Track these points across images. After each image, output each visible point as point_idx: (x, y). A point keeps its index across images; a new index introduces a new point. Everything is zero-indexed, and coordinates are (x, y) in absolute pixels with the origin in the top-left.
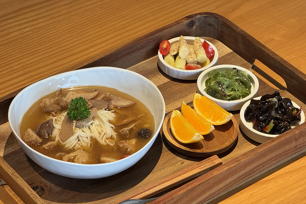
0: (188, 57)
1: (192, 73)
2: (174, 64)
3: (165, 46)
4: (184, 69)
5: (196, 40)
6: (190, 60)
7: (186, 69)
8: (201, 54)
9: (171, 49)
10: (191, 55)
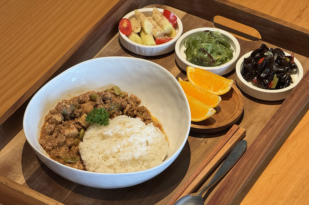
0: (155, 31)
1: (166, 46)
2: (142, 41)
3: (125, 25)
4: (155, 45)
5: (154, 10)
6: (158, 33)
7: (157, 45)
8: (167, 25)
9: (133, 27)
10: (157, 28)
